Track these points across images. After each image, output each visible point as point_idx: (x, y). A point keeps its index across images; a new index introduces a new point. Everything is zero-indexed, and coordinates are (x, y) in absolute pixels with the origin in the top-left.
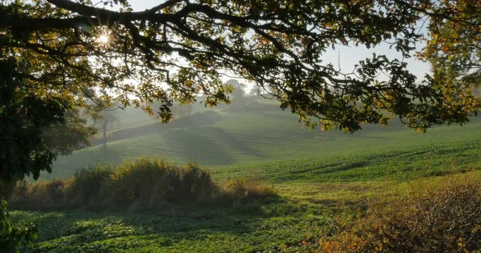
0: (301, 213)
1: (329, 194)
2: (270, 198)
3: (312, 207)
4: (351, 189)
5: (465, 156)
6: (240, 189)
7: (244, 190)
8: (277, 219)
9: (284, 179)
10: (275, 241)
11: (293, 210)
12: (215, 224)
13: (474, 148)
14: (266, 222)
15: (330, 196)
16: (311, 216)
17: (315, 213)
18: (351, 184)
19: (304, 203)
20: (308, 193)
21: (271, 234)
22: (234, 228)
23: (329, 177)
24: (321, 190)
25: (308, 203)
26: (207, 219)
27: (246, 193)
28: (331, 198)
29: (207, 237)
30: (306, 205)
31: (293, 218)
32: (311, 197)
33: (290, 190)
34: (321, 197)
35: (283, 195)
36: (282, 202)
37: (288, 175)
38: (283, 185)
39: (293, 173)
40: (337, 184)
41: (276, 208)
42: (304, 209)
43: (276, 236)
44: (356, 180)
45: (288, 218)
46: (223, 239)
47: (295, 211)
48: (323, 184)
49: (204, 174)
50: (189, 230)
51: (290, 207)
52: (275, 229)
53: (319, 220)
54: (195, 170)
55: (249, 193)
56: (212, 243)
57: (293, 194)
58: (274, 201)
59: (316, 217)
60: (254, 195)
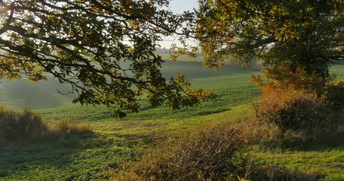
0: (109, 145)
1: (130, 129)
2: (87, 134)
3: (117, 141)
4: (145, 125)
5: (221, 100)
6: (64, 128)
7: (67, 129)
8: (91, 150)
9: (99, 118)
10: (89, 168)
11: (102, 143)
12: (44, 156)
13: (227, 94)
14: (83, 153)
15: (131, 131)
16: (116, 147)
17: (119, 145)
18: (146, 122)
19: (111, 138)
20: (115, 129)
21: (85, 163)
22: (59, 158)
23: (131, 116)
24: (125, 127)
25: (114, 137)
26: (38, 152)
27: (69, 131)
28: (131, 133)
29: (37, 167)
30: (113, 139)
31: (102, 149)
32: (117, 132)
33: (102, 127)
34: (124, 132)
35: (97, 131)
36: (96, 137)
37: (102, 115)
38: (97, 123)
39: (105, 113)
40: (136, 122)
41: (91, 142)
42: (111, 142)
43: (89, 164)
44: (149, 119)
45: (99, 150)
46: (50, 168)
47: (105, 144)
48: (126, 122)
49: (36, 117)
50: (22, 162)
51: (101, 141)
52: (89, 158)
53: (121, 150)
54: (28, 114)
55: (71, 131)
56: (41, 172)
57: (104, 130)
58: (90, 136)
59: (119, 148)
60: (75, 132)
